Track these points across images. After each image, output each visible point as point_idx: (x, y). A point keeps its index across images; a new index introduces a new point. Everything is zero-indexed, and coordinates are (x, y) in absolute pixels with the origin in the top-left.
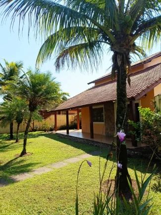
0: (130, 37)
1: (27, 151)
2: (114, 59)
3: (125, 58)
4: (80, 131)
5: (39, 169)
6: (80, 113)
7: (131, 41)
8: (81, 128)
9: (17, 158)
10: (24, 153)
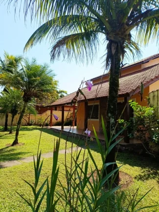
0: (126, 26)
1: (19, 142)
2: (109, 47)
3: (119, 47)
4: (75, 127)
5: (28, 158)
6: (76, 111)
7: (126, 30)
8: (76, 125)
9: (8, 147)
10: (15, 142)
